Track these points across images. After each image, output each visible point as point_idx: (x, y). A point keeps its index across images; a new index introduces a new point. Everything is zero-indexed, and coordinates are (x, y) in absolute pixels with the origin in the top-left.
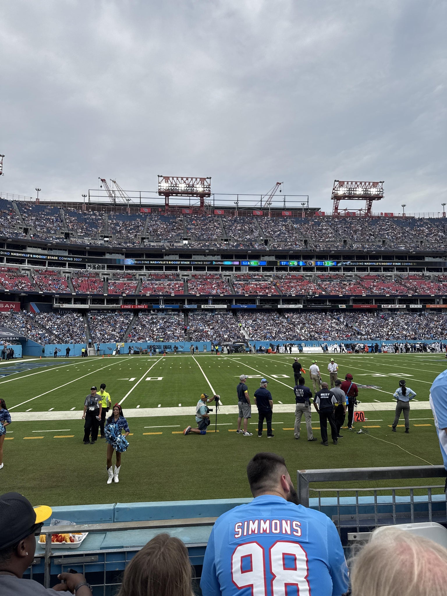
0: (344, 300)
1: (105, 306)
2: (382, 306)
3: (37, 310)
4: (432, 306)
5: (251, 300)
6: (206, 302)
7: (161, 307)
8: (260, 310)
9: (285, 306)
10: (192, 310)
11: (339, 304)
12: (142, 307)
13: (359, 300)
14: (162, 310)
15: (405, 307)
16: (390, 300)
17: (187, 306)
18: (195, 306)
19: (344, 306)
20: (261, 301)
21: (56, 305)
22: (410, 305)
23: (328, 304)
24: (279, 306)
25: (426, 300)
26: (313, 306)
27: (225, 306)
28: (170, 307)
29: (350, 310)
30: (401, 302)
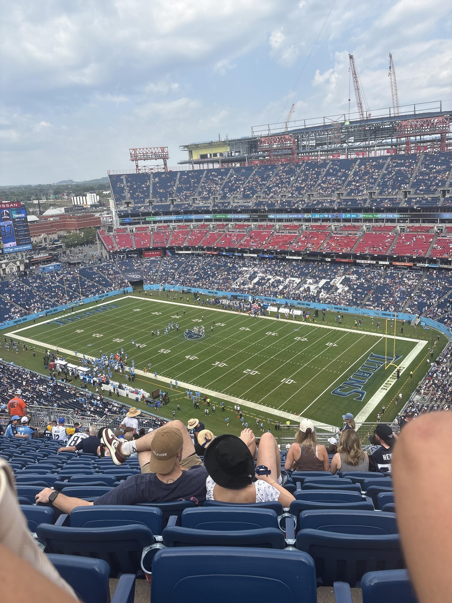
0: (328, 255)
2: (357, 261)
3: (170, 254)
4: (397, 264)
6: (246, 252)
8: (275, 258)
9: (291, 257)
10: (239, 257)
11: (327, 258)
12: (215, 253)
13: (338, 256)
14: (224, 256)
15: (375, 263)
16: (363, 257)
17: (236, 254)
18: (240, 254)
19: (329, 260)
20: (276, 253)
21: (176, 252)
22: (379, 262)
23: (317, 258)
24: (287, 257)
25: (391, 259)
28: (228, 253)
29: (333, 262)
30: (371, 259)
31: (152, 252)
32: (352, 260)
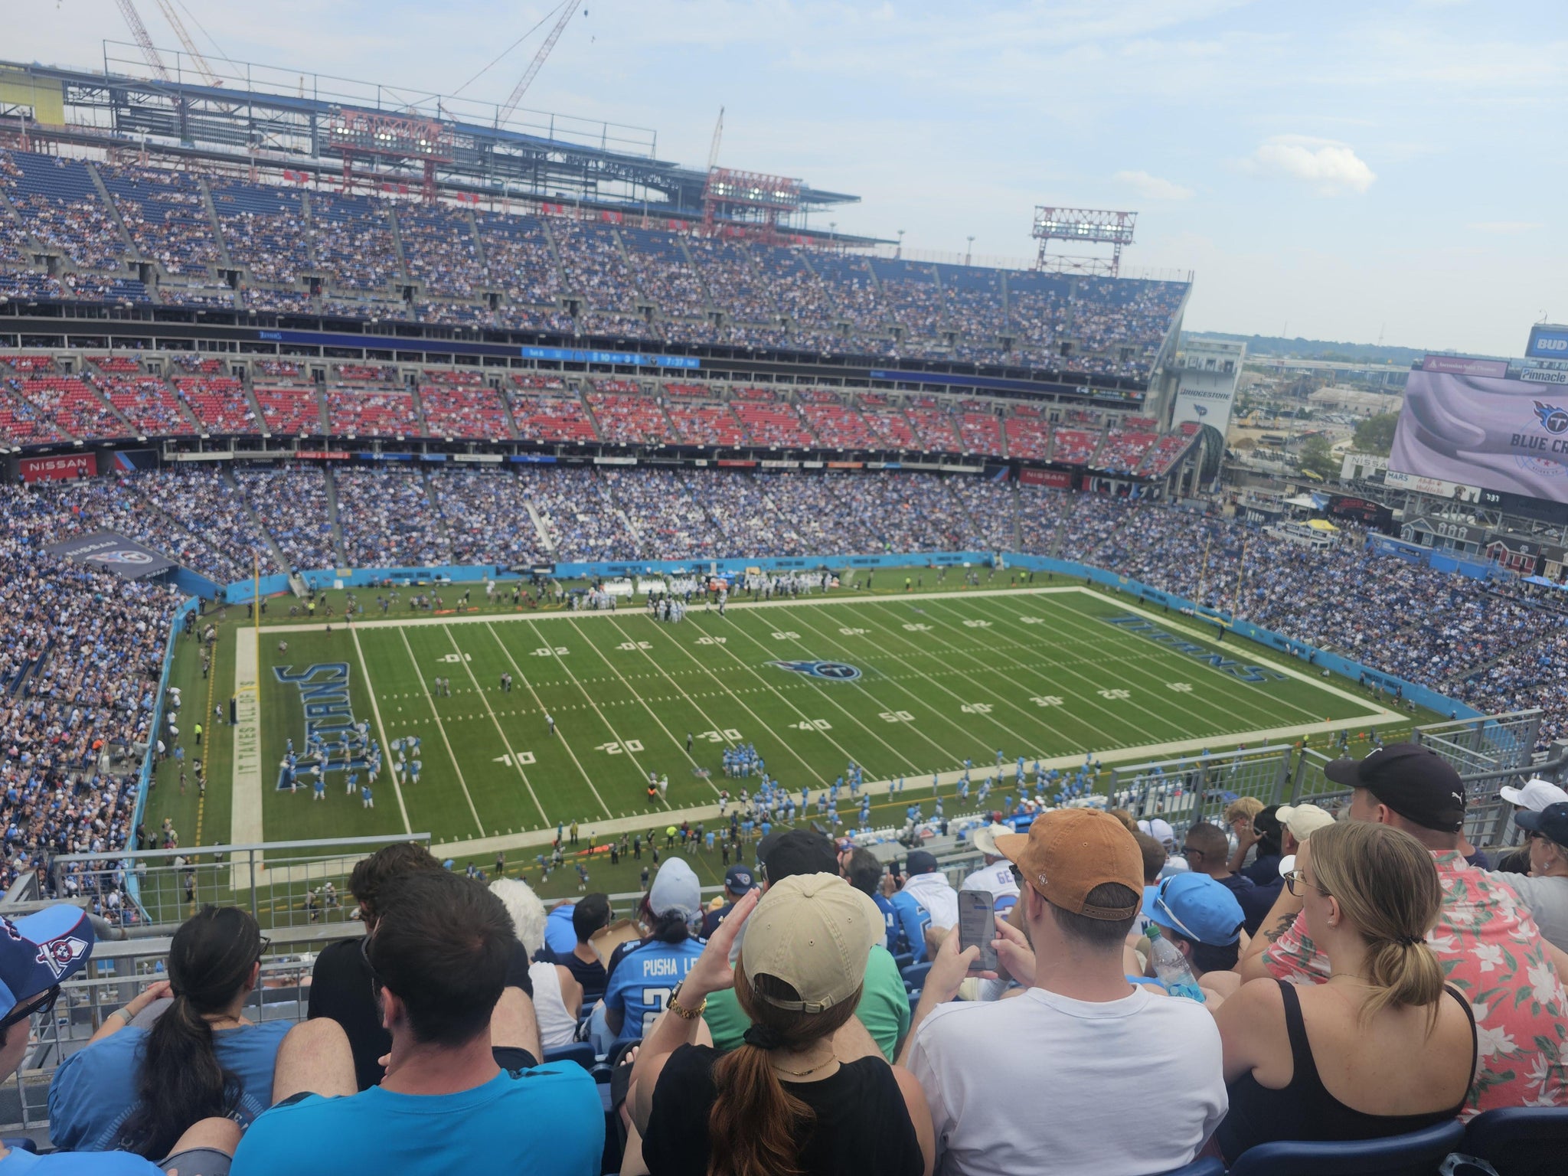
0: (706, 453)
1: (264, 454)
2: (763, 463)
3: (129, 465)
4: (837, 464)
5: (548, 448)
6: (464, 451)
7: (376, 457)
8: (562, 464)
9: (607, 461)
10: (436, 465)
11: (700, 458)
12: (338, 455)
13: (728, 452)
14: (380, 464)
15: (797, 465)
16: (778, 455)
17: (426, 456)
18: (442, 457)
19: (704, 463)
20: (564, 451)
21: (168, 456)
22: (805, 463)
23: (679, 460)
24: (596, 460)
25: (830, 455)
26: (654, 459)
27: (499, 458)
28: (393, 456)
29: (713, 467)
30: (791, 457)
31: (55, 461)
32: (752, 460)
